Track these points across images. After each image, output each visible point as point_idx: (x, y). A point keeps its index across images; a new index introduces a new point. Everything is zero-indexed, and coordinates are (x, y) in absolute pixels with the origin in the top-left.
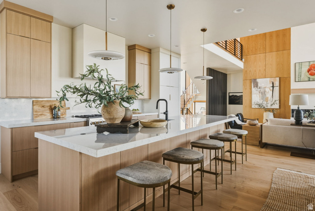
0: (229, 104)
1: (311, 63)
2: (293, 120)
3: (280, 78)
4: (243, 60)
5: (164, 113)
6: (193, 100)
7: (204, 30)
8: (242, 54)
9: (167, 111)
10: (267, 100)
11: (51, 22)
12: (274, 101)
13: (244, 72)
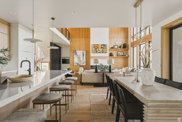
0: (62, 63)
2: (94, 70)
3: (86, 51)
4: (70, 40)
5: (28, 70)
6: (41, 61)
7: (53, 19)
8: (69, 37)
9: (30, 69)
10: (81, 61)
12: (84, 62)
13: (70, 46)
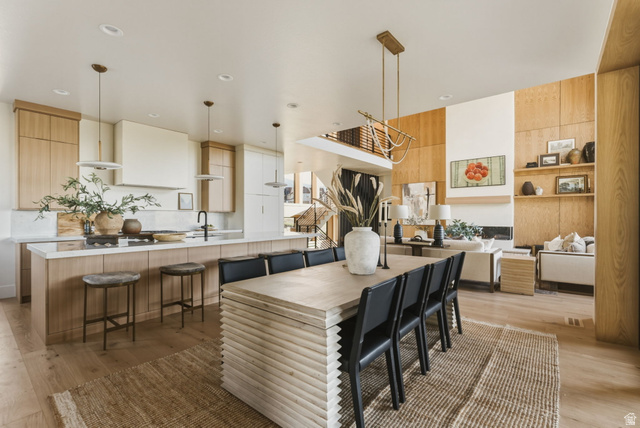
1: (470, 162)
3: (437, 182)
4: (392, 157)
10: (420, 212)
11: (78, 121)
13: (393, 174)
